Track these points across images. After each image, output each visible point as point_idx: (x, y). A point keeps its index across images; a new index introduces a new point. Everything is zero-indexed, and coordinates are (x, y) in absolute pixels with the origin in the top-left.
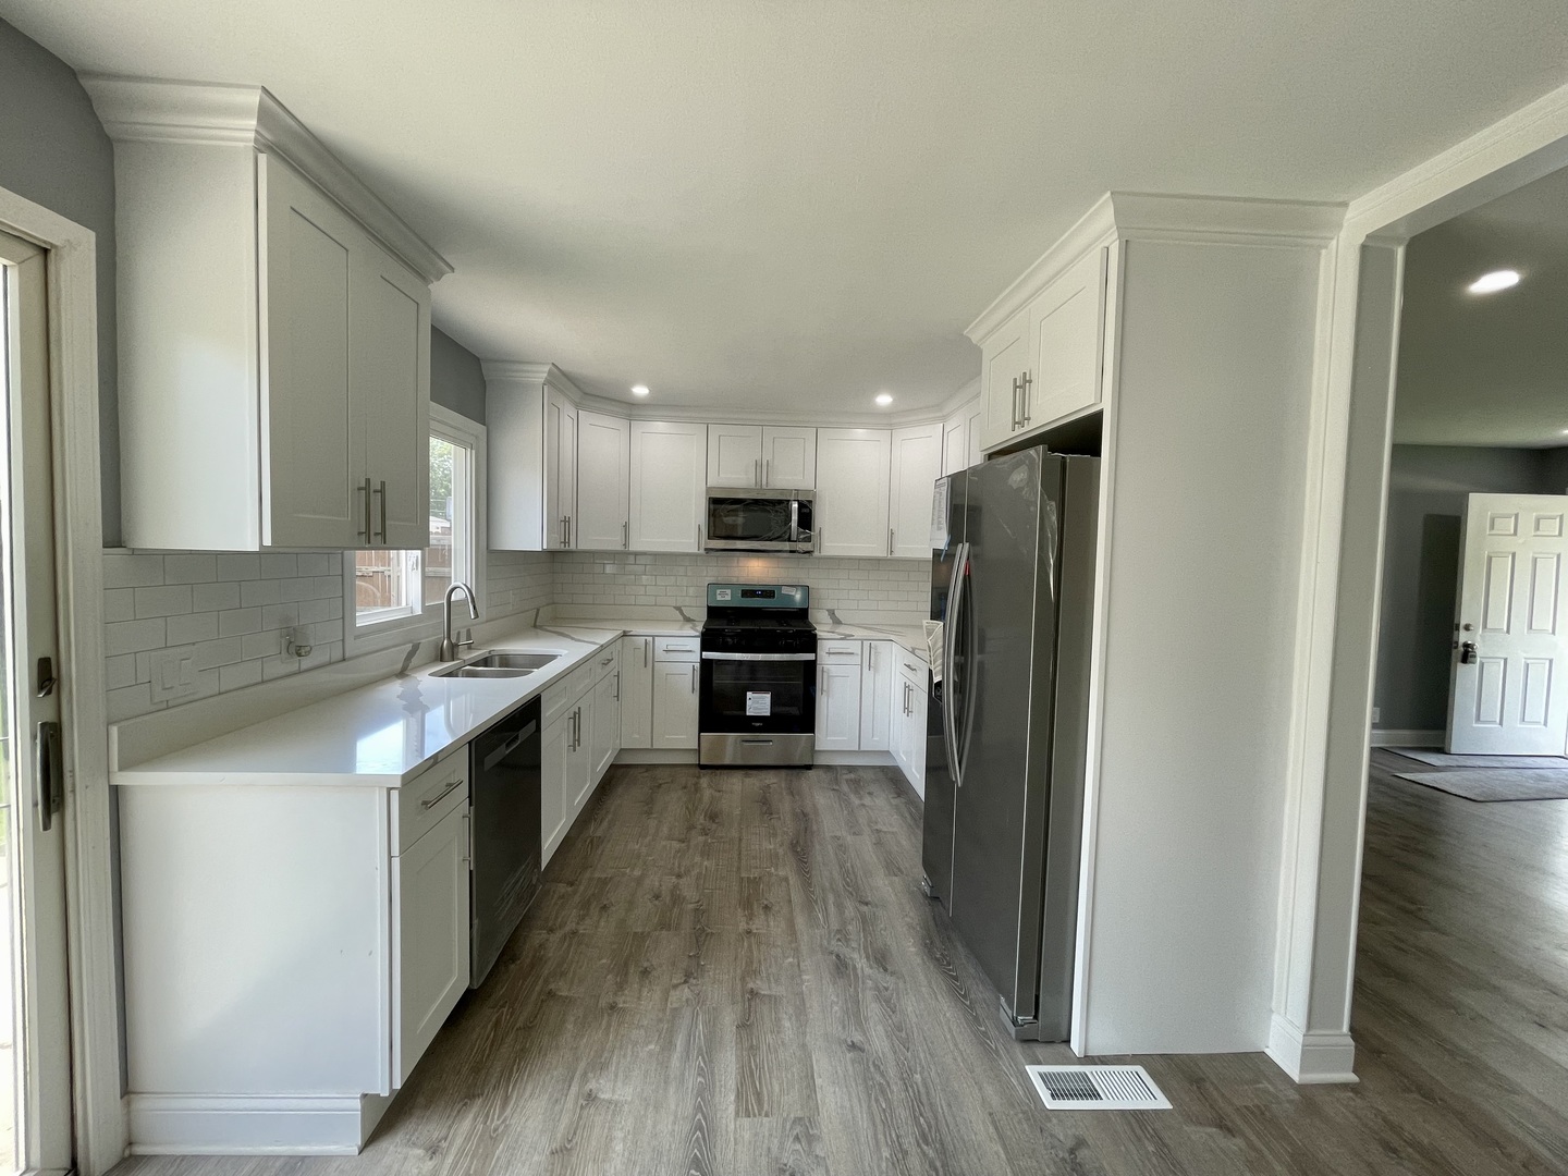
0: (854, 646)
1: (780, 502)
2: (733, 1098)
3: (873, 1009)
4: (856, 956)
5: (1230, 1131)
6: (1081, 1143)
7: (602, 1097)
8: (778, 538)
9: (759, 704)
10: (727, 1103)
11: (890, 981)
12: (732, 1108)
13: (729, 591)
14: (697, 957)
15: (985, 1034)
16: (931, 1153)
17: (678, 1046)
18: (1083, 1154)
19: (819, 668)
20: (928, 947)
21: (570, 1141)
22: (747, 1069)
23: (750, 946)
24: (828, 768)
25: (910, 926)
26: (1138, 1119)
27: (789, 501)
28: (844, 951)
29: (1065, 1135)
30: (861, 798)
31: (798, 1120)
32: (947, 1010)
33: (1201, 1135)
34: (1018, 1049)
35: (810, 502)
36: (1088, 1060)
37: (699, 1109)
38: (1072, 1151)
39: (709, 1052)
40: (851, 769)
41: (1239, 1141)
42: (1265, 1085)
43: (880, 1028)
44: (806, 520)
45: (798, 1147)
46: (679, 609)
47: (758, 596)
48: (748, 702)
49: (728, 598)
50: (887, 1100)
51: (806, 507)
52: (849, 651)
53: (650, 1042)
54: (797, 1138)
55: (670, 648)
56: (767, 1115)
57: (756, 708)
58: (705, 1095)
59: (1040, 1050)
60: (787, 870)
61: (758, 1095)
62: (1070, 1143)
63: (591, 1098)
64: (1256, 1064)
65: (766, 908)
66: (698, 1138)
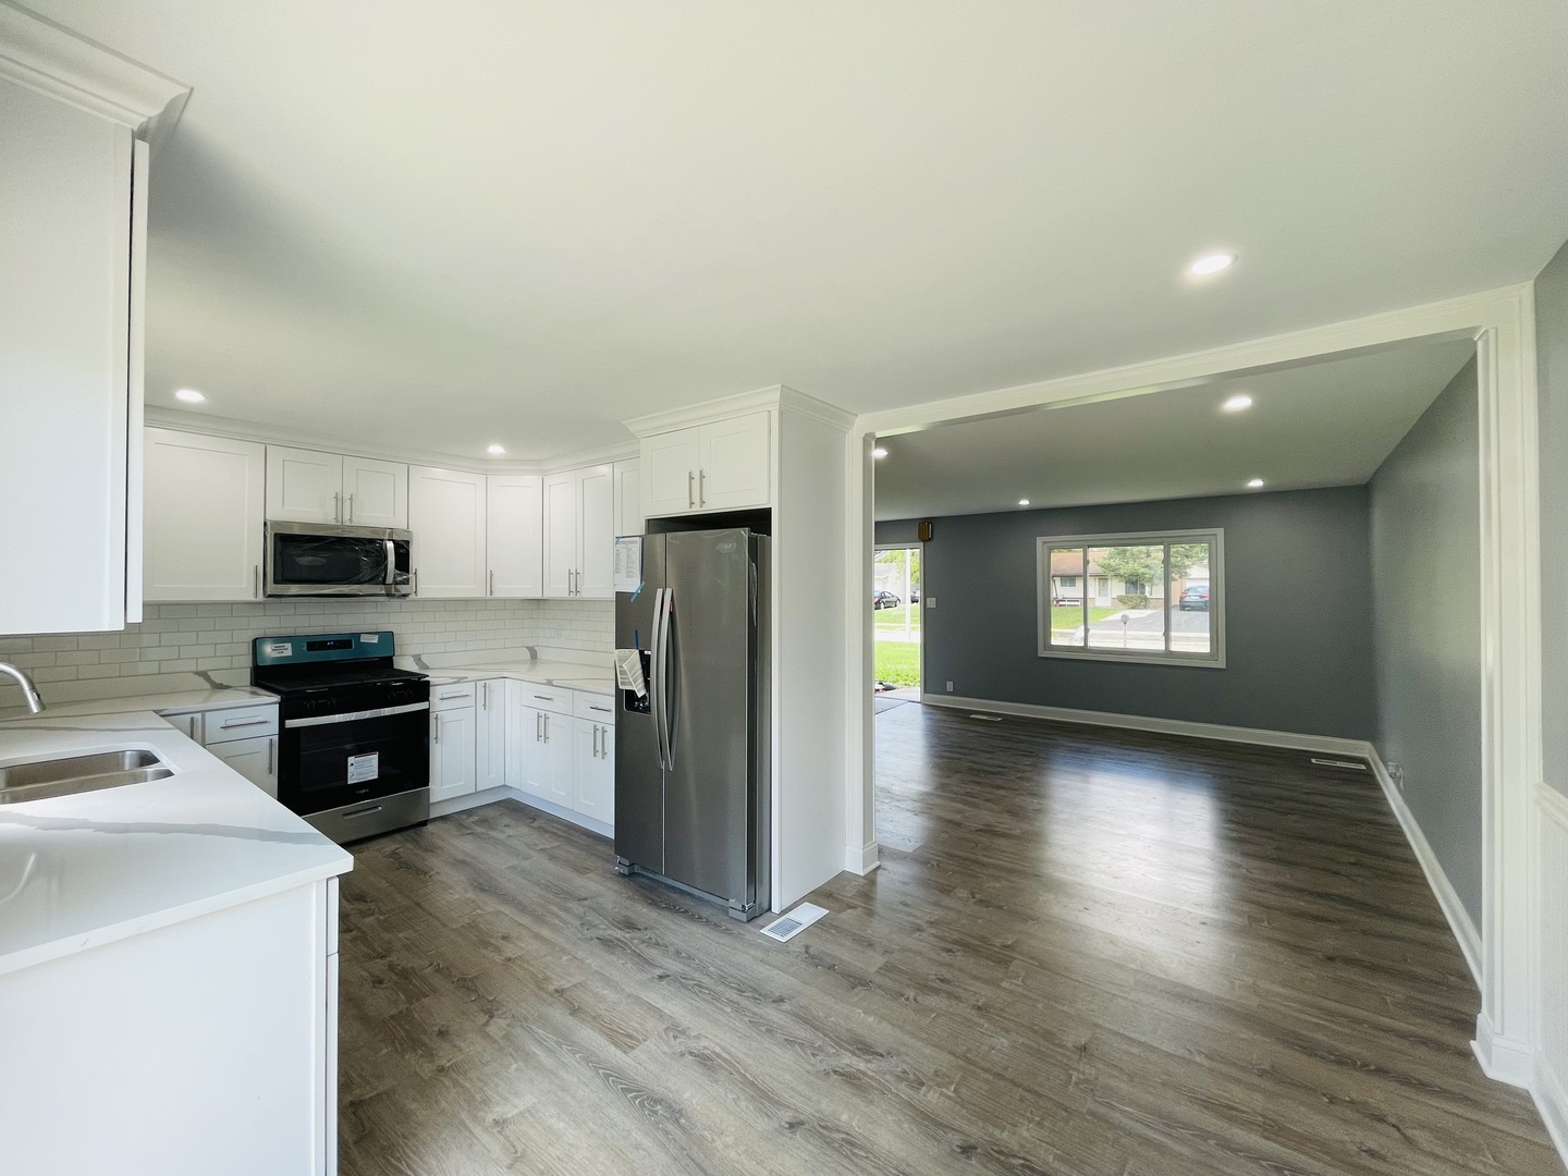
0: (467, 688)
1: (372, 541)
2: (613, 1048)
3: (653, 953)
4: (610, 932)
5: (854, 907)
6: (807, 947)
7: (510, 1116)
8: (370, 581)
9: (363, 768)
10: (613, 1054)
11: (649, 934)
12: (619, 1053)
13: (289, 646)
14: (480, 997)
15: (727, 929)
16: (750, 994)
17: (537, 1051)
18: (811, 951)
19: (432, 716)
20: (654, 904)
21: (516, 1152)
22: (608, 1031)
23: (519, 966)
24: (443, 818)
25: (632, 899)
26: (820, 923)
27: (382, 540)
28: (600, 933)
29: (798, 948)
30: (502, 832)
31: (666, 1030)
32: (698, 930)
33: (847, 915)
34: (749, 926)
35: (407, 542)
36: (783, 912)
37: (596, 1069)
38: (807, 952)
39: (565, 1038)
40: (469, 812)
41: (860, 909)
42: (853, 883)
43: (667, 960)
44: (403, 562)
45: (679, 1040)
46: (204, 675)
47: (330, 648)
48: (350, 769)
49: (289, 653)
50: (706, 988)
51: (402, 547)
52: (464, 694)
53: (510, 1064)
54: (675, 1037)
55: (230, 723)
56: (645, 1041)
57: (360, 774)
58: (592, 1061)
59: (759, 921)
60: (492, 905)
61: (630, 1036)
62: (803, 950)
63: (500, 1124)
64: (843, 877)
65: (505, 938)
66: (613, 1081)
